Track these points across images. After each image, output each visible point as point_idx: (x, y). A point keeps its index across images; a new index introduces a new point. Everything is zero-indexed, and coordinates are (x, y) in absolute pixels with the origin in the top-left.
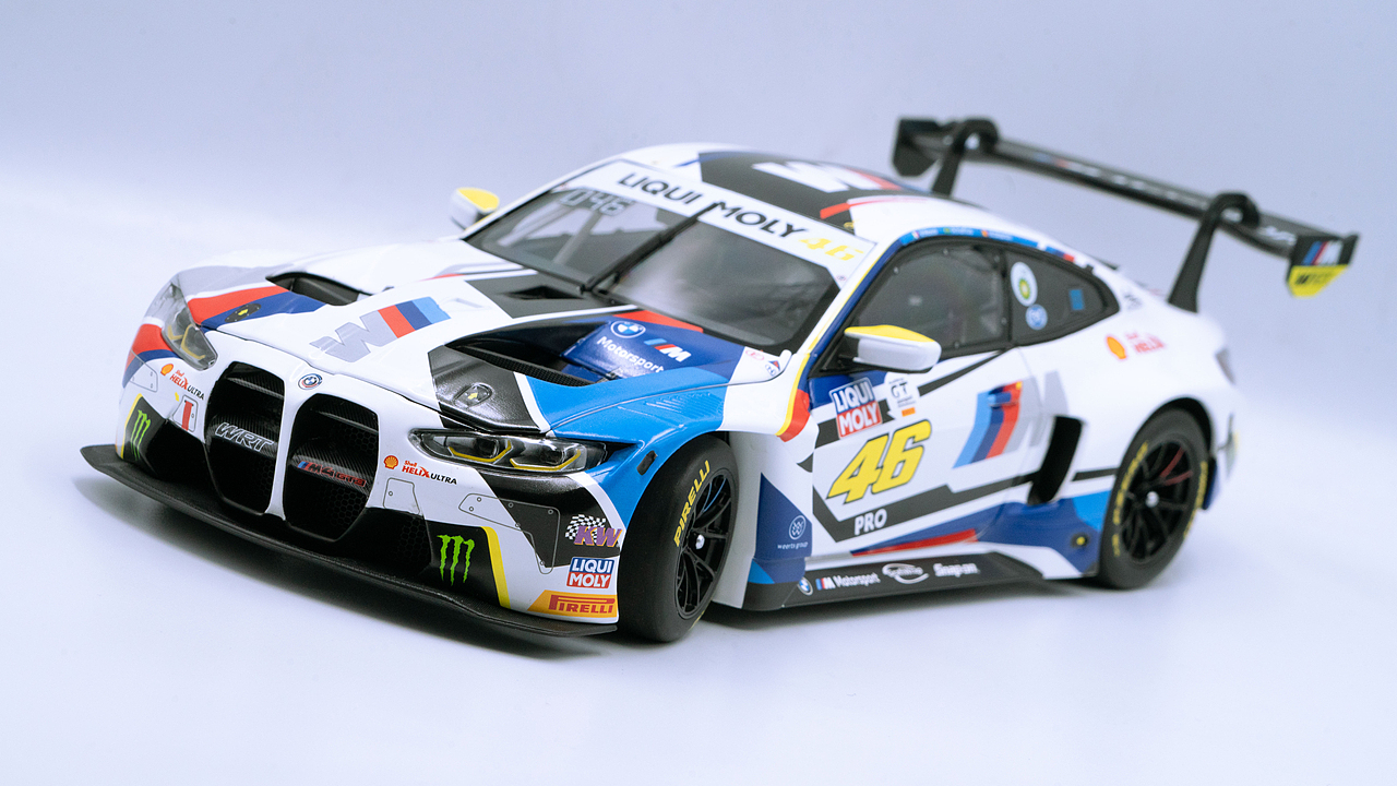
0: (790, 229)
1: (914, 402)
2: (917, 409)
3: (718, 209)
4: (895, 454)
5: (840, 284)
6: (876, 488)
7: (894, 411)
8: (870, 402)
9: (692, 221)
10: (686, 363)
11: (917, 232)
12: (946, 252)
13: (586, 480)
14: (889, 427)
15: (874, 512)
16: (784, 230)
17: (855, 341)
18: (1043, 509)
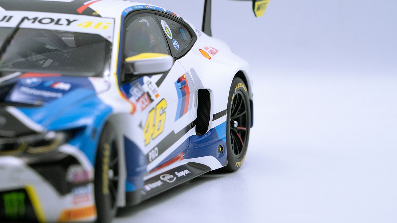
0: (69, 22)
1: (157, 91)
2: (160, 94)
3: (26, 21)
4: (158, 118)
5: (110, 40)
6: (154, 136)
7: (153, 97)
8: (144, 93)
9: (17, 29)
10: (71, 89)
11: (126, 9)
12: (138, 18)
13: (69, 149)
14: (153, 104)
15: (154, 149)
16: (66, 22)
17: (132, 64)
18: (205, 136)
